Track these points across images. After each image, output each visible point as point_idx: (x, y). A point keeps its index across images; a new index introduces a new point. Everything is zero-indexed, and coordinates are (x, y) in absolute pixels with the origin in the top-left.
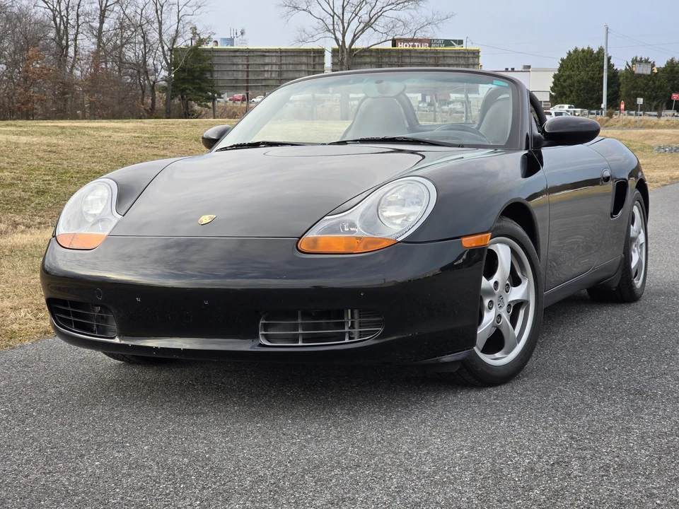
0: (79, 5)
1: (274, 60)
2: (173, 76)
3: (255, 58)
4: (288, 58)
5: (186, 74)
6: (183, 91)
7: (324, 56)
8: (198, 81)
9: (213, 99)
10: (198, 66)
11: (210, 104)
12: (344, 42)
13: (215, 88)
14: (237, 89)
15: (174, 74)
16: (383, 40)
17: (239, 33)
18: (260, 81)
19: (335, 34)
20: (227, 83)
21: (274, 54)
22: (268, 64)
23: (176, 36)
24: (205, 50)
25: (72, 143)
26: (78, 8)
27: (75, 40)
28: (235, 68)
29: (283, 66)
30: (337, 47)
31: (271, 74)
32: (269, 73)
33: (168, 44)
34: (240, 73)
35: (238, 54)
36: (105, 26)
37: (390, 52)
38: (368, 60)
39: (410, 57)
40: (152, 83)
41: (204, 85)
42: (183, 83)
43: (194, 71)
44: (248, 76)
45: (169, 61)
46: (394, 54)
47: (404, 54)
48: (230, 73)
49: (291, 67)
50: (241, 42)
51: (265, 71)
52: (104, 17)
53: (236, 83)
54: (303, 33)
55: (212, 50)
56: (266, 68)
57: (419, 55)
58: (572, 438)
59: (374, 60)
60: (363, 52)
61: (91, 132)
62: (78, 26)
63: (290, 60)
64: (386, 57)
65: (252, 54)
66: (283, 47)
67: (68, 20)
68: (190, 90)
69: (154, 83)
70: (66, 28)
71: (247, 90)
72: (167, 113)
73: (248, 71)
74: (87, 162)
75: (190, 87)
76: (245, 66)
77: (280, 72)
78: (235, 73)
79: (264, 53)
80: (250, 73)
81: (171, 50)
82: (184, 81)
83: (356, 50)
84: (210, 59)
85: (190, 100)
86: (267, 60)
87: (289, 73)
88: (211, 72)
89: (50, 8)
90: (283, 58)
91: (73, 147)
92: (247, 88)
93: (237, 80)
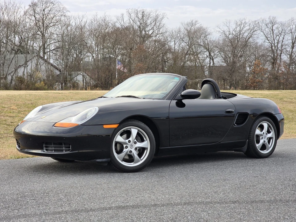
0: (282, 41)
26: (282, 43)
27: (280, 56)
36: (294, 50)
52: (294, 46)
62: (282, 50)
67: (278, 47)
70: (277, 51)
89: (270, 43)
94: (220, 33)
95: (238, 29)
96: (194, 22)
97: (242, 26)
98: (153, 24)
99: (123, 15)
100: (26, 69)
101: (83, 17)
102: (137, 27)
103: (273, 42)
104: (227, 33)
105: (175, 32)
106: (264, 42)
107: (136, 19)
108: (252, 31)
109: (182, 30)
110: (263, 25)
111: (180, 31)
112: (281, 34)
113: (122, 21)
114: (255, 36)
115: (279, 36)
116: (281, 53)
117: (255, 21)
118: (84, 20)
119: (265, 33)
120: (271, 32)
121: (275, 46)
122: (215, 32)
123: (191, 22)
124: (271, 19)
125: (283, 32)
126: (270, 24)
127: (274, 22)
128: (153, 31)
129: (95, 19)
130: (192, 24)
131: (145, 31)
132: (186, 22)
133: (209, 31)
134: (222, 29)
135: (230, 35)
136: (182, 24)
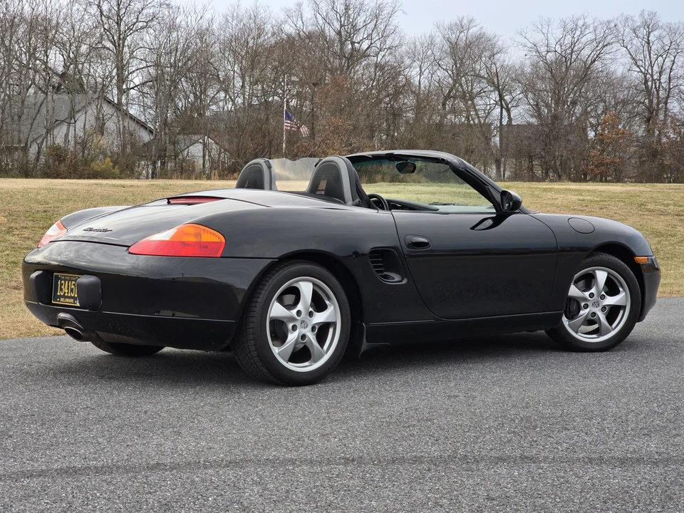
0: (671, 69)
26: (671, 72)
27: (666, 103)
62: (670, 89)
67: (660, 83)
70: (658, 91)
89: (641, 72)
94: (525, 48)
95: (568, 40)
96: (465, 22)
97: (578, 33)
98: (371, 26)
99: (300, 5)
100: (72, 128)
101: (204, 9)
102: (333, 34)
103: (650, 71)
104: (543, 49)
105: (422, 44)
106: (629, 70)
107: (332, 14)
108: (602, 45)
109: (438, 40)
110: (627, 30)
111: (432, 43)
112: (667, 52)
113: (299, 19)
114: (607, 56)
115: (664, 56)
116: (668, 97)
117: (609, 22)
118: (208, 16)
119: (631, 51)
120: (646, 48)
121: (653, 80)
122: (515, 45)
123: (457, 22)
124: (646, 17)
125: (673, 46)
126: (642, 29)
127: (651, 25)
128: (371, 44)
129: (235, 14)
130: (461, 27)
131: (353, 43)
132: (446, 24)
133: (500, 43)
134: (531, 40)
135: (549, 53)
136: (438, 28)
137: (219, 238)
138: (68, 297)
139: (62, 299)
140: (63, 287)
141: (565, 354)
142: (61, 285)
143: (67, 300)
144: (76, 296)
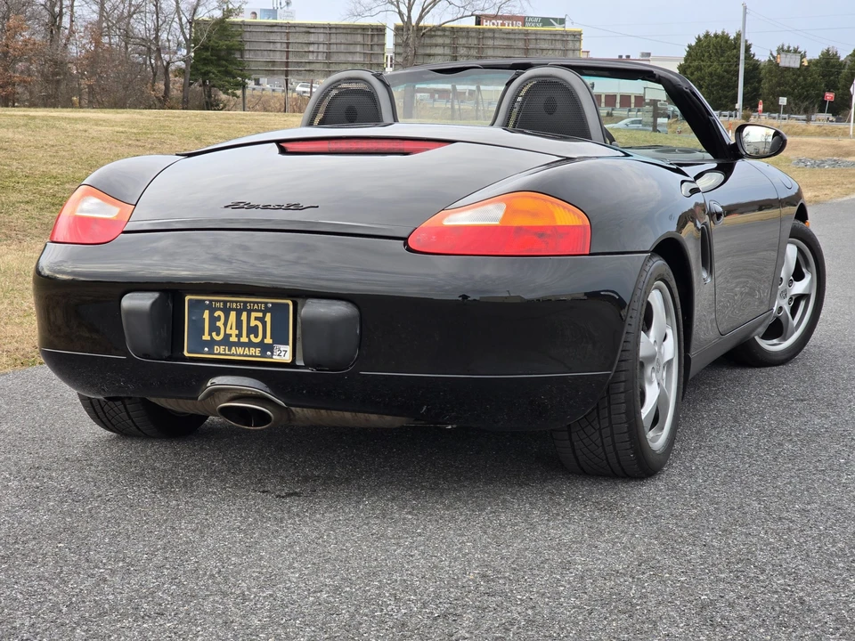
1: (321, 38)
2: (193, 54)
3: (297, 35)
4: (339, 36)
5: (209, 53)
6: (206, 74)
7: (384, 35)
8: (224, 62)
9: (244, 86)
10: (223, 44)
11: (239, 92)
12: (409, 17)
13: (245, 72)
14: (274, 74)
15: (195, 52)
16: (459, 16)
17: (284, 4)
18: (303, 64)
19: (398, 7)
20: (261, 66)
21: (322, 31)
22: (313, 43)
23: (198, 5)
24: (233, 24)
25: (31, 138)
27: (71, 6)
28: (271, 47)
29: (332, 46)
30: (400, 23)
31: (317, 56)
32: (315, 54)
33: (187, 14)
34: (278, 53)
35: (275, 29)
37: (468, 32)
38: (440, 41)
39: (494, 38)
40: (165, 63)
41: (231, 68)
42: (205, 64)
43: (220, 50)
44: (287, 58)
45: (188, 36)
46: (474, 34)
47: (486, 35)
48: (266, 53)
49: (342, 48)
50: (286, 14)
51: (310, 52)
53: (273, 66)
54: (358, 5)
55: (243, 24)
56: (311, 49)
57: (505, 36)
58: (484, 576)
59: (448, 41)
60: (434, 31)
61: (63, 124)
63: (341, 39)
64: (463, 37)
65: (293, 30)
66: (334, 22)
68: (214, 73)
69: (168, 63)
71: (287, 76)
72: (183, 102)
73: (288, 52)
74: (45, 164)
75: (214, 70)
76: (285, 45)
77: (329, 54)
78: (271, 53)
79: (309, 29)
80: (290, 55)
81: (190, 23)
82: (206, 61)
83: (425, 28)
84: (240, 35)
85: (214, 86)
86: (312, 38)
87: (340, 54)
88: (242, 51)
90: (333, 36)
91: (32, 144)
92: (287, 73)
93: (273, 63)
137: (579, 217)
138: (239, 344)
139: (219, 349)
140: (220, 324)
141: (757, 371)
142: (213, 320)
143: (240, 350)
144: (268, 340)
